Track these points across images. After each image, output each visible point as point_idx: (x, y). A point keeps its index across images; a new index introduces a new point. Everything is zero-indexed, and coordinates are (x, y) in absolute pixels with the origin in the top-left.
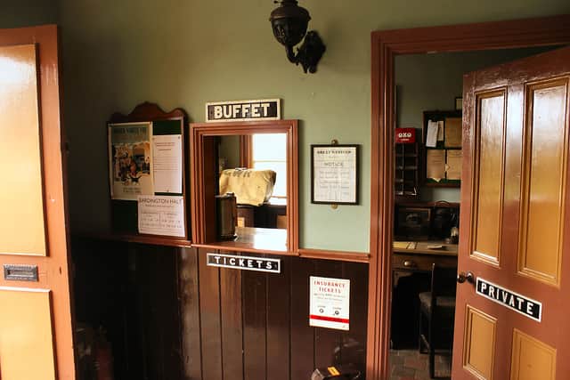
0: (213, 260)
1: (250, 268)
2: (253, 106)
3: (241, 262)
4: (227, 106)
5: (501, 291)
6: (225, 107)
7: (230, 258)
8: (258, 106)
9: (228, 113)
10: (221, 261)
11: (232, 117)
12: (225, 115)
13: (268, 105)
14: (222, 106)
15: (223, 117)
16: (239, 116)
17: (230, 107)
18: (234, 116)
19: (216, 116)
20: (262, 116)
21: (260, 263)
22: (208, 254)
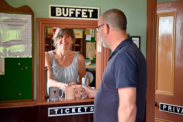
0: (53, 112)
1: (80, 112)
2: (83, 10)
3: (73, 110)
4: (65, 8)
5: (176, 107)
6: (63, 9)
7: (65, 109)
8: (86, 10)
9: (65, 13)
10: (59, 112)
11: (68, 16)
12: (64, 15)
13: (92, 11)
14: (61, 8)
15: (62, 16)
16: (73, 15)
17: (67, 9)
18: (70, 15)
19: (57, 15)
20: (88, 17)
21: (86, 108)
22: (49, 109)
